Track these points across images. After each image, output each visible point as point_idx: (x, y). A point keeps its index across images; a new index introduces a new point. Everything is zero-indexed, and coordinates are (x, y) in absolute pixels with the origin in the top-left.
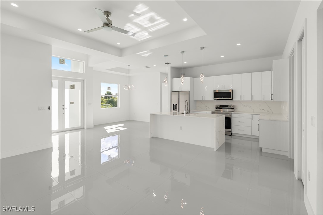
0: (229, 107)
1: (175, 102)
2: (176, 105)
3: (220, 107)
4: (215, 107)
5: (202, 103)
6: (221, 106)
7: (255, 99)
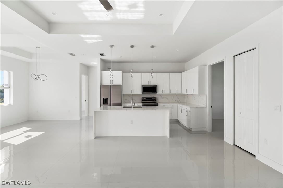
0: (153, 99)
1: (106, 96)
2: (107, 98)
3: (145, 99)
4: (141, 99)
5: (129, 96)
6: (147, 98)
7: (172, 93)
